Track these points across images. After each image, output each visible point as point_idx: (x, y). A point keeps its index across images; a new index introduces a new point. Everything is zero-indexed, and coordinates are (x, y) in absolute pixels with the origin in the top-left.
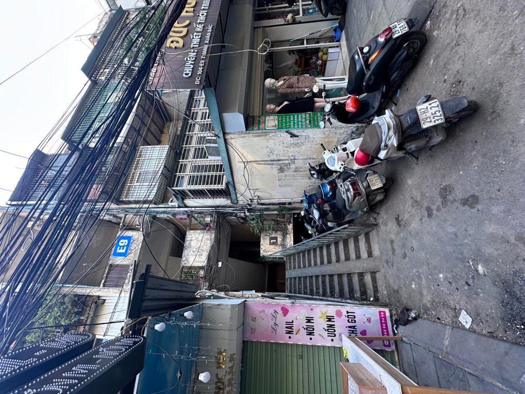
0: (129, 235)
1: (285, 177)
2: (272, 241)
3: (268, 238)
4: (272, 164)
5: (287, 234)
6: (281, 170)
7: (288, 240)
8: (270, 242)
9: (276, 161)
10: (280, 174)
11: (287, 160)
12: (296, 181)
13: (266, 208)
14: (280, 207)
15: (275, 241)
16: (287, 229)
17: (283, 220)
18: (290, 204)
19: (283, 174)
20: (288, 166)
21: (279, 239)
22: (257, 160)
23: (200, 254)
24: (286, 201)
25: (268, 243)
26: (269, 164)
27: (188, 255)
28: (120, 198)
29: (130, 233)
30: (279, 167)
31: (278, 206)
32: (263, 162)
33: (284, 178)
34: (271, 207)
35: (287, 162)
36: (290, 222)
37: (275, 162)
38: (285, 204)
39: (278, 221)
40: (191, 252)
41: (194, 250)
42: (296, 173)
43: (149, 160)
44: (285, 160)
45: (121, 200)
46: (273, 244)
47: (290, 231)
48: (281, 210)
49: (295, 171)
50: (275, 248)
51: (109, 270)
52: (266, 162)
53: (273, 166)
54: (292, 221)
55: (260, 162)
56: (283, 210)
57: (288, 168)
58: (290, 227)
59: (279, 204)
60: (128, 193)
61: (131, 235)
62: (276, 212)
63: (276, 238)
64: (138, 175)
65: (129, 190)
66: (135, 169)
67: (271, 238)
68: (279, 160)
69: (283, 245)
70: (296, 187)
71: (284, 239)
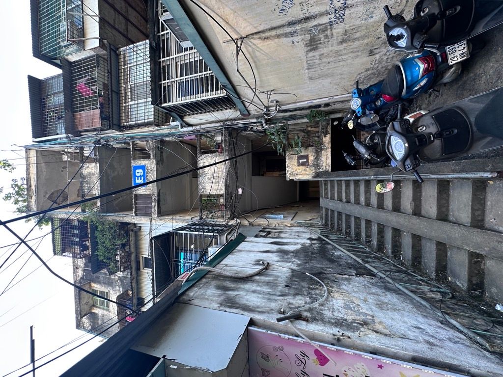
0: (142, 165)
1: (320, 59)
2: (301, 161)
3: (296, 157)
4: (292, 34)
5: (322, 150)
6: (313, 44)
7: (323, 158)
8: (299, 162)
9: (300, 22)
10: (311, 54)
11: (327, 13)
12: (341, 63)
13: (292, 115)
14: (311, 111)
15: (305, 160)
16: (322, 143)
17: (317, 129)
18: (327, 105)
19: (316, 54)
20: (328, 32)
21: (311, 158)
22: (261, 28)
23: (217, 181)
24: (322, 103)
25: (296, 163)
26: (286, 35)
27: (203, 183)
28: (120, 123)
29: (142, 162)
30: (308, 37)
31: (308, 111)
32: (273, 33)
33: (317, 62)
34: (298, 112)
35: (325, 20)
36: (326, 133)
37: (298, 27)
38: (319, 106)
39: (310, 131)
40: (207, 180)
41: (209, 177)
42: (344, 45)
43: (135, 67)
44: (322, 14)
45: (122, 125)
46: (303, 164)
47: (327, 145)
48: (313, 116)
49: (343, 41)
50: (305, 170)
51: (136, 200)
52: (279, 31)
53: (296, 39)
54: (329, 130)
55: (267, 34)
56: (316, 116)
57: (326, 37)
58: (327, 139)
59: (310, 107)
60: (127, 116)
61: (144, 164)
62: (305, 120)
63: (307, 157)
64: (129, 90)
65: (126, 112)
66: (125, 83)
67: (300, 158)
68: (307, 19)
69: (317, 165)
70: (339, 77)
71: (317, 158)
